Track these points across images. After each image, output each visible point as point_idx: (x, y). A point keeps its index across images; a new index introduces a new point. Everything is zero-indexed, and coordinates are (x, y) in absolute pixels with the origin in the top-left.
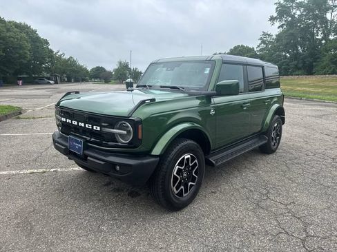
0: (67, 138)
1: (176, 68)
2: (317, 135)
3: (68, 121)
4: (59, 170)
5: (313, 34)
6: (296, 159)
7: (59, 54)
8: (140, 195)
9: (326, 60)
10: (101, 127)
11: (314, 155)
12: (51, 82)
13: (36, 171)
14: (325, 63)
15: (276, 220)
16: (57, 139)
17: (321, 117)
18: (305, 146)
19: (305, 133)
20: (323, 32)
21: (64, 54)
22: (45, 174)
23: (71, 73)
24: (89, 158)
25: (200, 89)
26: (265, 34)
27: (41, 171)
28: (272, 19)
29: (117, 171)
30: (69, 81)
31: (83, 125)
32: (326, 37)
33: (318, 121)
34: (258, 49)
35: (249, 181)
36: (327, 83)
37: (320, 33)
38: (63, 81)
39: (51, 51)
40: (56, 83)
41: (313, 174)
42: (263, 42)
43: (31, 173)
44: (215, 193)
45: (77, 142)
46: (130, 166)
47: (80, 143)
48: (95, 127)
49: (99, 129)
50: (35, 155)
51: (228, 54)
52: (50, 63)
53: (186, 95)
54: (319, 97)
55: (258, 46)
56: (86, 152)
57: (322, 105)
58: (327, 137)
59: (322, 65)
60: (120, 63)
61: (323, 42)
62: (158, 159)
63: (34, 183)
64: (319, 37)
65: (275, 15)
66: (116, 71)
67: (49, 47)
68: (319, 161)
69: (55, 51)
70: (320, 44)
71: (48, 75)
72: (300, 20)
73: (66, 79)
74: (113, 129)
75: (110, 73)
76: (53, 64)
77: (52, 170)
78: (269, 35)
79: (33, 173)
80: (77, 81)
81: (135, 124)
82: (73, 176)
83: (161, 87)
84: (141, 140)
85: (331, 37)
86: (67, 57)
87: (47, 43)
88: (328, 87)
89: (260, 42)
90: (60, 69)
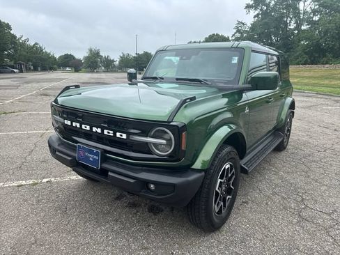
0: (76, 147)
1: (193, 57)
2: (316, 128)
3: (74, 124)
4: (53, 179)
5: (286, 24)
6: (309, 156)
7: (23, 39)
8: (162, 211)
9: (299, 50)
10: (129, 134)
11: (325, 151)
12: (15, 70)
13: (24, 183)
14: (298, 53)
15: (329, 235)
16: (57, 147)
17: (309, 107)
18: (310, 141)
19: (304, 126)
20: (296, 22)
21: (28, 40)
22: (38, 187)
23: (36, 61)
24: (110, 173)
25: (229, 82)
26: (239, 23)
27: (31, 182)
28: (248, 7)
29: (152, 191)
30: (35, 69)
31: (99, 131)
32: (298, 27)
33: (309, 112)
34: (233, 38)
35: (277, 185)
36: (301, 74)
37: (293, 22)
38: (28, 70)
39: (14, 37)
40: (21, 71)
41: (336, 174)
42: (238, 31)
43: (19, 186)
44: (246, 203)
45: (91, 152)
46: (173, 185)
47: (96, 154)
48: (118, 135)
49: (124, 136)
50: (19, 162)
51: (204, 42)
52: (13, 50)
53: (214, 90)
54: (299, 87)
55: (233, 35)
56: (106, 166)
57: (303, 96)
58: (326, 130)
59: (295, 55)
60: (91, 50)
61: (296, 32)
62: (203, 173)
63: (26, 201)
64: (292, 27)
65: (251, 3)
66: (87, 58)
67: (11, 32)
68: (332, 157)
69: (18, 37)
70: (293, 34)
71: (12, 63)
72: (274, 10)
73: (32, 68)
74: (147, 136)
75: (80, 61)
76: (16, 51)
77: (45, 180)
78: (243, 24)
79: (22, 185)
80: (44, 69)
81: (178, 131)
82: (74, 188)
83: (177, 79)
84: (185, 151)
85: (303, 28)
86: (31, 43)
87: (8, 27)
88: (303, 77)
89: (235, 31)
90: (25, 56)
